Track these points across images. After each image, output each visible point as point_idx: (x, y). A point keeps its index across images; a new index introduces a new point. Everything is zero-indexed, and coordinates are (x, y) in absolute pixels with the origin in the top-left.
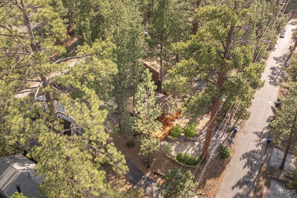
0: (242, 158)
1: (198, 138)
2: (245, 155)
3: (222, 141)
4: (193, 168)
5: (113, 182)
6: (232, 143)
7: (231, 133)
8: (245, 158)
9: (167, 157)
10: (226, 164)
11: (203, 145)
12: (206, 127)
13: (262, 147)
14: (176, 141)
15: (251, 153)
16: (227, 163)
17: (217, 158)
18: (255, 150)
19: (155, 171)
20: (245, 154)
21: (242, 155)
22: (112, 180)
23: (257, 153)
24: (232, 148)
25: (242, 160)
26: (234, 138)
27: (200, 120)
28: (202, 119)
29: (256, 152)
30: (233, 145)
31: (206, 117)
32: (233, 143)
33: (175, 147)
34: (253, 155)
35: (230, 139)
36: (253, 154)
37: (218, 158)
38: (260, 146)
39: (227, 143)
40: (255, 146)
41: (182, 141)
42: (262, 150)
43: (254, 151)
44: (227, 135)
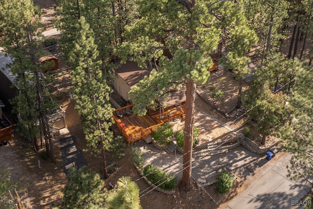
0: (254, 200)
1: (196, 153)
2: (262, 196)
3: (235, 166)
4: (165, 194)
5: (46, 184)
6: (251, 174)
7: (260, 159)
8: (259, 201)
9: (136, 169)
10: (222, 202)
11: (198, 164)
12: (219, 140)
13: (300, 192)
14: (163, 149)
15: (275, 196)
16: (225, 202)
17: (209, 188)
18: (284, 193)
19: (111, 185)
20: (264, 194)
21: (258, 196)
22: (46, 180)
23: (285, 199)
24: (247, 181)
25: (251, 203)
26: (260, 166)
27: (217, 127)
28: (220, 127)
29: (285, 196)
30: (252, 177)
31: (231, 125)
32: (254, 174)
33: (156, 157)
34: (275, 200)
35: (251, 167)
36: (276, 198)
37: (212, 188)
38: (297, 189)
39: (242, 171)
40: (289, 187)
41: (170, 152)
42: (297, 196)
43: (281, 195)
44: (251, 160)
